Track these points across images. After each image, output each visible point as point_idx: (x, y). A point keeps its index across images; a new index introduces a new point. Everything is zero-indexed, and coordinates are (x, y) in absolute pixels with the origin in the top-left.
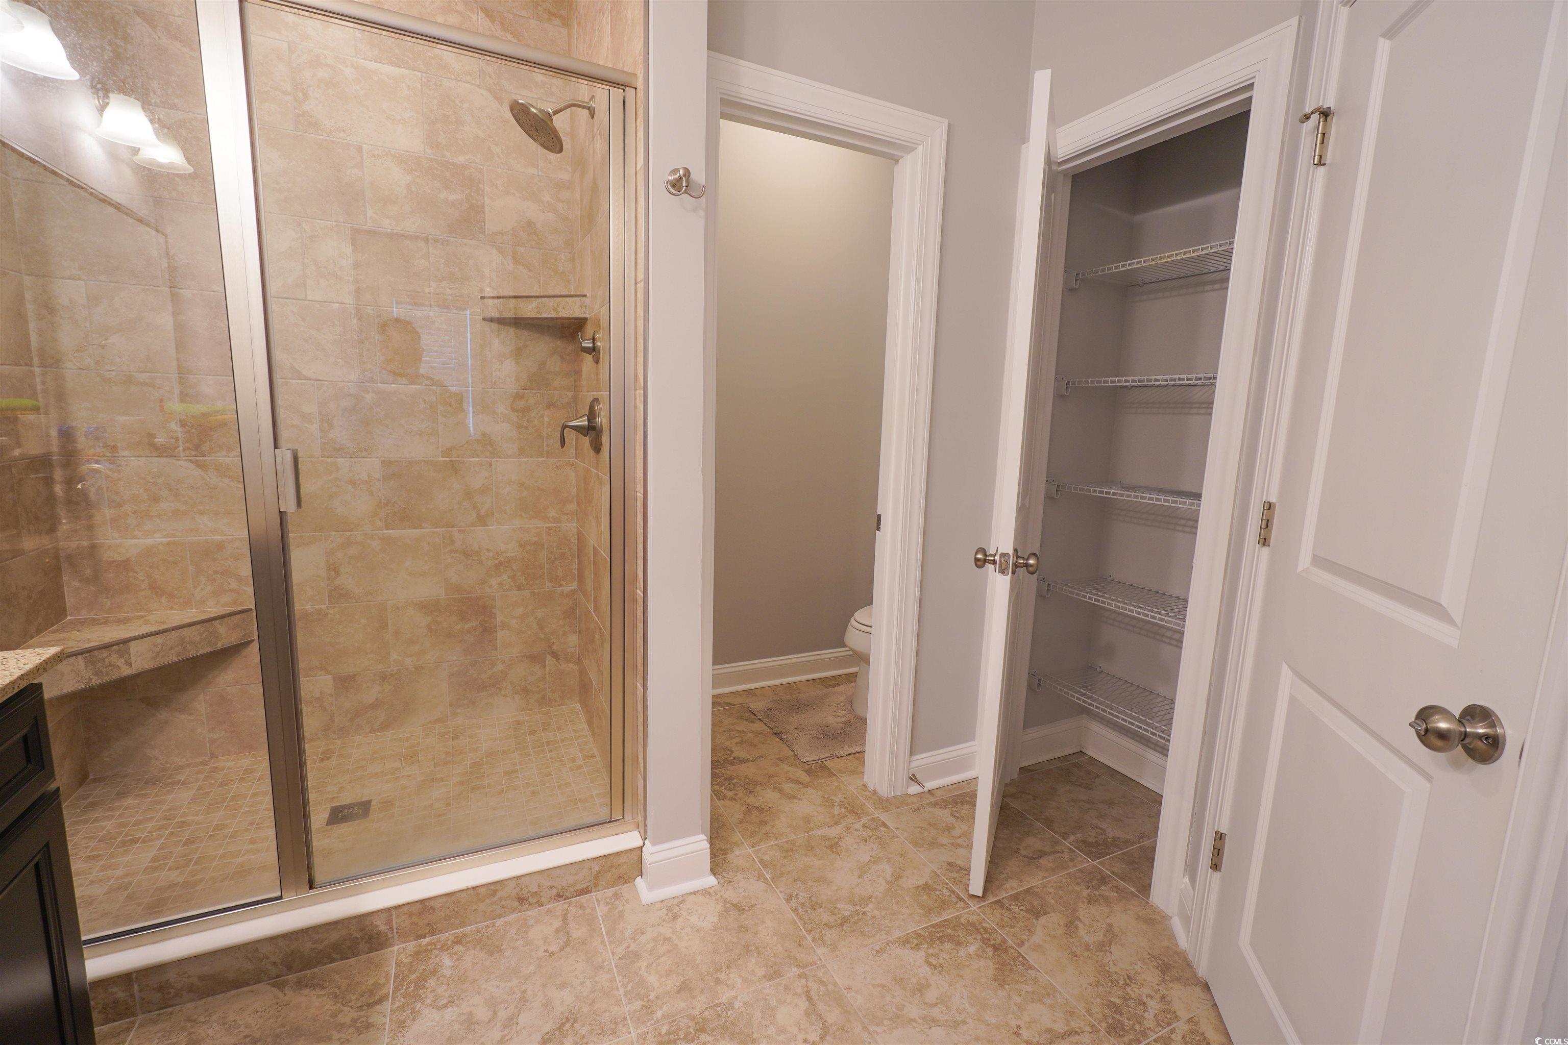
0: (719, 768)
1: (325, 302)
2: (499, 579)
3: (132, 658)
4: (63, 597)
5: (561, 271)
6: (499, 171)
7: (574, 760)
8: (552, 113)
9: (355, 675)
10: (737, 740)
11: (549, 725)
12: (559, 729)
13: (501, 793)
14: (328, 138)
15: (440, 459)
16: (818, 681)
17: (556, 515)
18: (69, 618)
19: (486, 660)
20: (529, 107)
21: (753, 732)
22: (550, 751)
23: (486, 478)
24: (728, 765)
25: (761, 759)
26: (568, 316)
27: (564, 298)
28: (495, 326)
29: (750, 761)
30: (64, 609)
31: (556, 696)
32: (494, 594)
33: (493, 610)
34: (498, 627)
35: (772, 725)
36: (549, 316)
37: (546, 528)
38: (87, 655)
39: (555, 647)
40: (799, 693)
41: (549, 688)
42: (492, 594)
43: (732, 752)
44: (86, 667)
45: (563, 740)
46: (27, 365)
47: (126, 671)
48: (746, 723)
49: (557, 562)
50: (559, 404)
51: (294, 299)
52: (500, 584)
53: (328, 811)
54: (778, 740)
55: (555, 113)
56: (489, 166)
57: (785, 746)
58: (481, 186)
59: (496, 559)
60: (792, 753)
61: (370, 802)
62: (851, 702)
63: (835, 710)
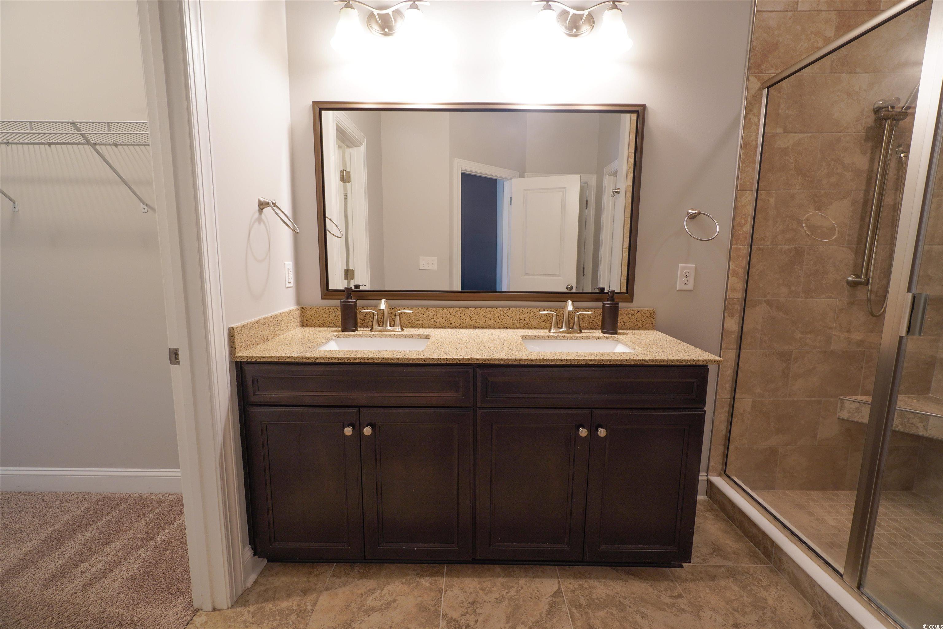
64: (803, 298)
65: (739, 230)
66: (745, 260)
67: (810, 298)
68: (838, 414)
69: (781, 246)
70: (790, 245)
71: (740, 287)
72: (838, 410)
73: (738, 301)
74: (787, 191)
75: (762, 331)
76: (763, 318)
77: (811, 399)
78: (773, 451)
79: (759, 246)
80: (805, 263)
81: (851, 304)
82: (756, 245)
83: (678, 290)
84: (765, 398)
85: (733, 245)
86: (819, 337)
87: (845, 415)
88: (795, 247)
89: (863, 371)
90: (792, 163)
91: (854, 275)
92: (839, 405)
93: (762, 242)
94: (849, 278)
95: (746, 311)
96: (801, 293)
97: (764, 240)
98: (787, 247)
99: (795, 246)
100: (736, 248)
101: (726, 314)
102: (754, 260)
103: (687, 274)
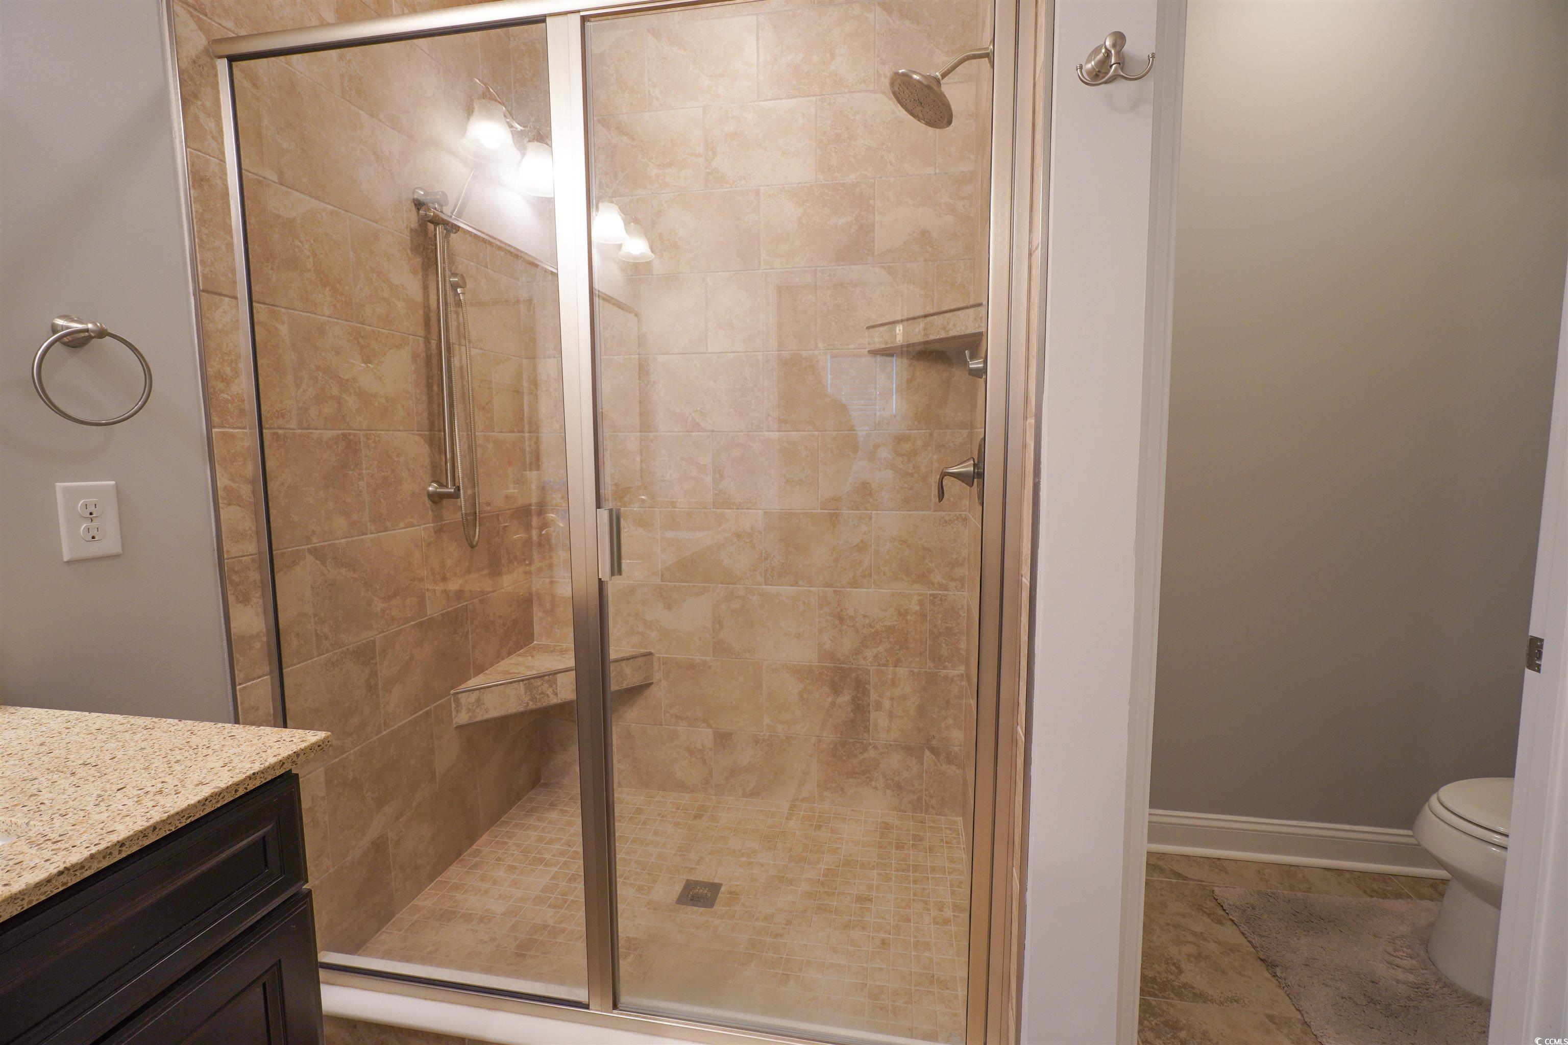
0: (1155, 995)
1: (722, 352)
2: (875, 651)
3: (558, 689)
4: (533, 625)
5: (959, 283)
6: (892, 180)
7: (941, 907)
8: (940, 77)
9: (732, 734)
10: (1191, 949)
11: (920, 840)
12: (931, 849)
13: (846, 926)
14: (731, 189)
15: (819, 511)
16: (1347, 875)
17: (942, 580)
18: (535, 642)
19: (858, 742)
20: (911, 74)
21: (1220, 943)
22: (915, 882)
23: (865, 533)
24: (1172, 996)
25: (1236, 1005)
26: (960, 334)
27: (955, 313)
28: (879, 359)
29: (1212, 1001)
30: (532, 635)
31: (933, 802)
32: (869, 668)
33: (867, 686)
34: (871, 707)
35: (1256, 940)
36: (938, 337)
37: (930, 595)
38: (526, 682)
39: (934, 742)
40: (1308, 890)
41: (926, 790)
42: (866, 667)
43: (1181, 971)
44: (526, 693)
45: (933, 869)
46: (519, 432)
47: (554, 700)
48: (1207, 920)
49: (942, 638)
50: (952, 445)
51: (698, 353)
52: (876, 657)
53: (682, 885)
54: (1269, 976)
55: (944, 75)
56: (881, 178)
57: (1281, 992)
58: (871, 202)
59: (872, 627)
60: (1299, 1017)
61: (719, 885)
62: (1426, 943)
63: (1390, 949)
64: (373, 533)
65: (223, 392)
66: (250, 462)
67: (383, 531)
68: (455, 721)
69: (318, 431)
70: (334, 429)
71: (250, 529)
72: (454, 713)
73: (254, 560)
74: (309, 314)
75: (315, 615)
76: (312, 588)
77: (417, 715)
78: (379, 846)
79: (276, 431)
80: (364, 466)
81: (439, 531)
82: (271, 428)
83: (69, 563)
84: (347, 751)
85: (215, 427)
86: (408, 600)
87: (463, 718)
88: (343, 434)
89: (470, 636)
90: (308, 257)
91: (433, 481)
92: (453, 706)
93: (281, 421)
94: (430, 489)
95: (276, 577)
96: (369, 524)
97: (283, 417)
98: (329, 434)
99: (342, 431)
100: (224, 434)
101: (231, 599)
102: (271, 464)
103: (91, 508)
